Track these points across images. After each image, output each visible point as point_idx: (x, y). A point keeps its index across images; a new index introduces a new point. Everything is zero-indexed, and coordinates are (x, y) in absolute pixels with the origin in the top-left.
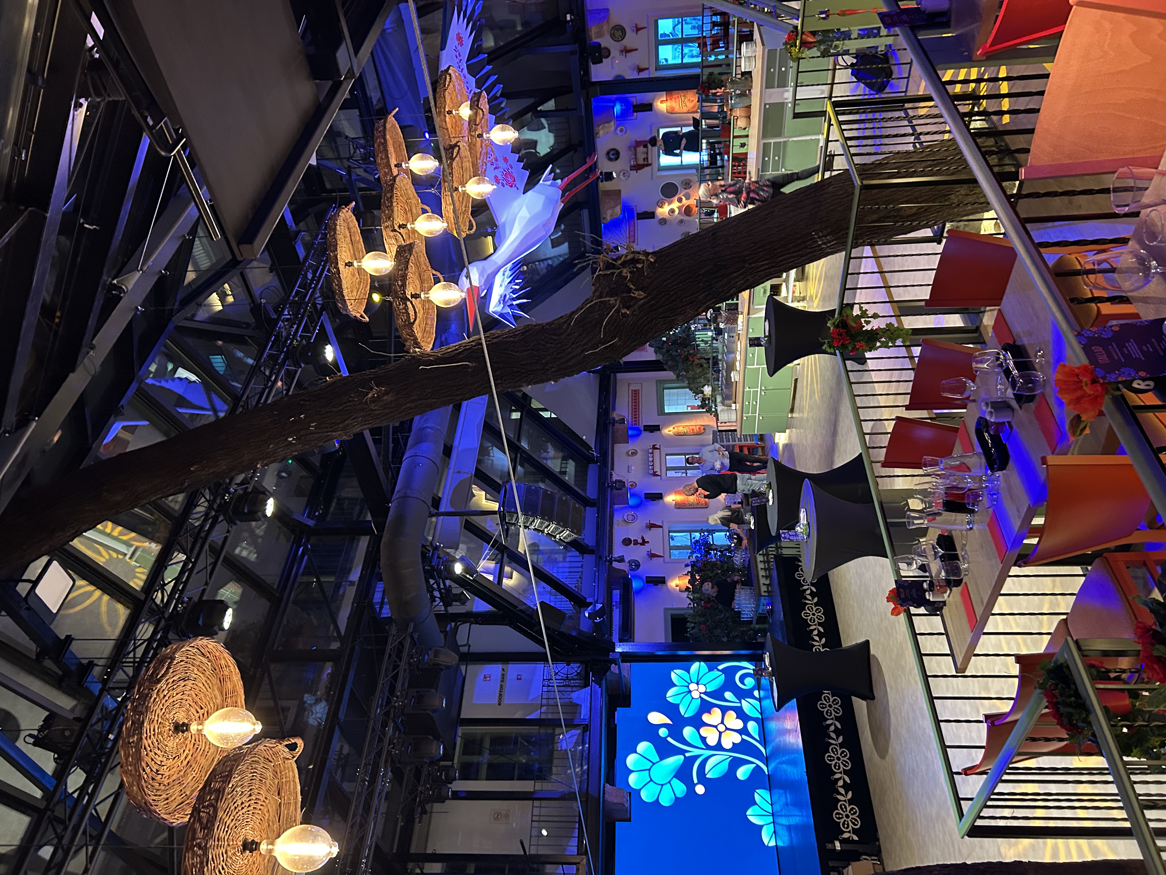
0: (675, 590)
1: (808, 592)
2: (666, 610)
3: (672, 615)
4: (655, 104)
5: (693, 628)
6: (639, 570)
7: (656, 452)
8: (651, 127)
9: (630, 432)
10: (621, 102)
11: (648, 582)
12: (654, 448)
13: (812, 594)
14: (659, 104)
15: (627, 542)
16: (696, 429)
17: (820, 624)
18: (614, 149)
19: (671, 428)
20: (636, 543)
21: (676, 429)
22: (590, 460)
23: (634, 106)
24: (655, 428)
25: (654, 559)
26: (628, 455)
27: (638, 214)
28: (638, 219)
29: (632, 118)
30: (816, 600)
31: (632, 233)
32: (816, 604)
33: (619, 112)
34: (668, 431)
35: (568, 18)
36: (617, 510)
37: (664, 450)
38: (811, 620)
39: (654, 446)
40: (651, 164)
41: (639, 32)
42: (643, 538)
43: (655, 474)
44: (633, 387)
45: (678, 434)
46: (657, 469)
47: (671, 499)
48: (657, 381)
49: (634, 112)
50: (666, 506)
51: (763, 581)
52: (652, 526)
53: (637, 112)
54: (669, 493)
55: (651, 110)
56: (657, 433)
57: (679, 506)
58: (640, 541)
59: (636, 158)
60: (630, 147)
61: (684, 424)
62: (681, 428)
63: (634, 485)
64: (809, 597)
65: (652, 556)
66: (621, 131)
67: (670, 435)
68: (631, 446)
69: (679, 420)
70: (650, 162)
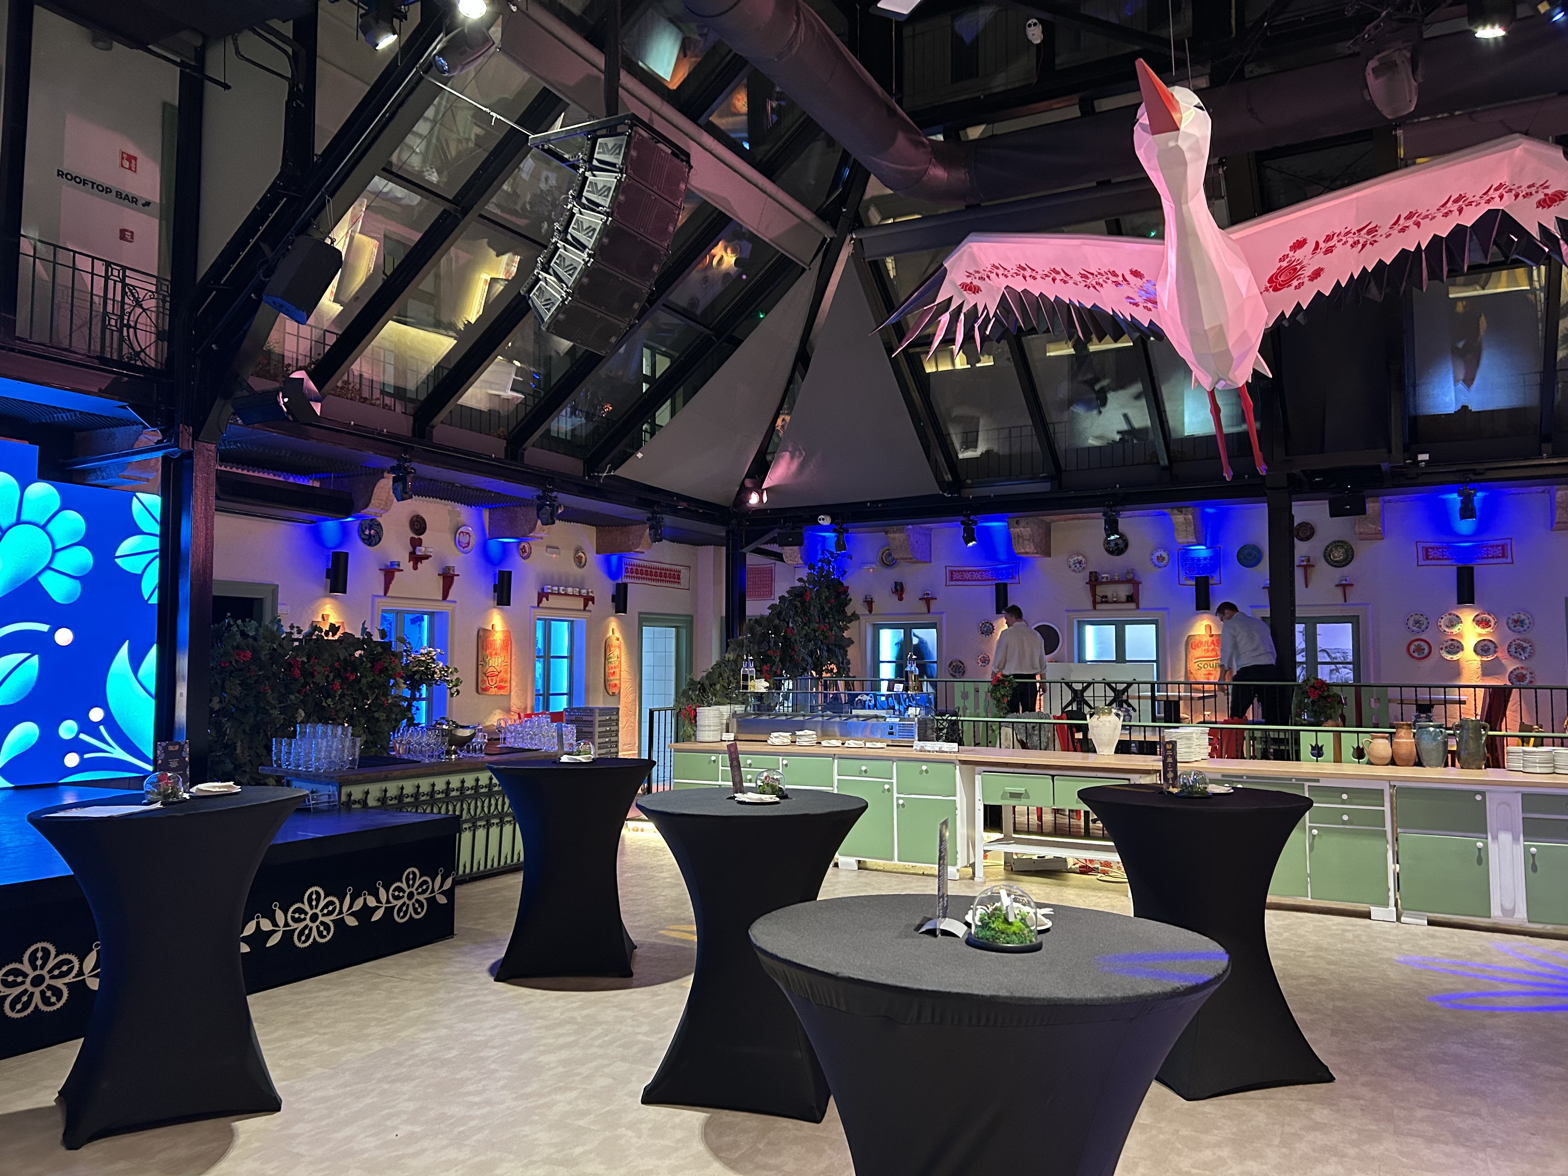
0: (315, 612)
1: (372, 902)
2: (275, 589)
3: (261, 600)
4: (1206, 616)
5: (244, 634)
6: (360, 543)
7: (580, 603)
8: (1166, 609)
9: (614, 559)
10: (1211, 558)
11: (337, 555)
12: (588, 599)
13: (366, 912)
14: (1206, 622)
15: (418, 525)
16: (614, 680)
17: (288, 935)
18: (1126, 546)
19: (617, 634)
20: (416, 543)
21: (615, 643)
22: (592, 464)
23: (1207, 578)
24: (620, 603)
25: (381, 577)
26: (577, 551)
27: (1006, 585)
28: (997, 584)
29: (1183, 578)
30: (352, 922)
31: (968, 576)
32: (340, 923)
33: (1195, 555)
34: (614, 629)
35: (1422, 457)
36: (480, 516)
37: (582, 619)
38: (300, 911)
39: (592, 599)
40: (1095, 608)
41: (1339, 591)
42: (427, 557)
43: (543, 595)
44: (684, 573)
45: (607, 647)
46: (553, 601)
47: (497, 621)
48: (692, 616)
49: (1197, 579)
50: (484, 613)
51: (375, 790)
52: (448, 578)
53: (1196, 585)
54: (507, 621)
55: (1198, 609)
56: (610, 606)
57: (483, 637)
58: (420, 551)
59: (1112, 582)
60: (1132, 571)
61: (623, 657)
62: (617, 653)
63: (526, 555)
64: (358, 905)
65: (390, 572)
66: (1161, 559)
67: (607, 631)
68: (592, 557)
69: (630, 652)
70: (1098, 607)
